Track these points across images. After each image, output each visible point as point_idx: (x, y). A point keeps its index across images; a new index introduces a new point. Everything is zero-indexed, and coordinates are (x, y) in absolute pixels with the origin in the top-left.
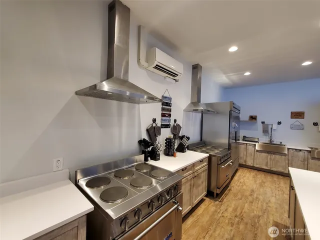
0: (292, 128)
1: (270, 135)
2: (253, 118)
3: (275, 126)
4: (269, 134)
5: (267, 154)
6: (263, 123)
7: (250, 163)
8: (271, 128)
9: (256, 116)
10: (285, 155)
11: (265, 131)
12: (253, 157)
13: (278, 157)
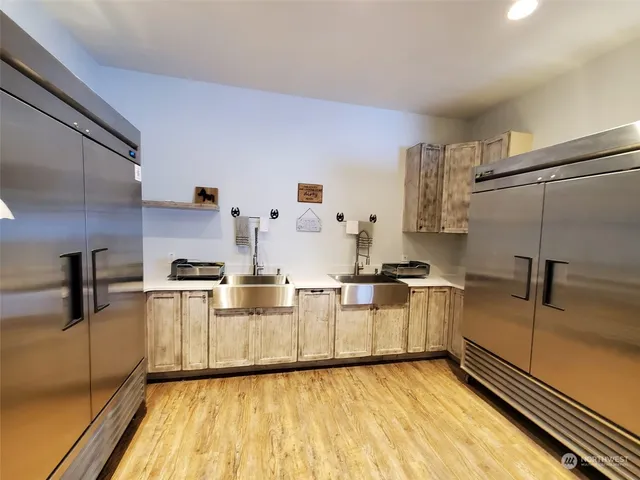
0: (299, 228)
1: (254, 253)
2: (206, 196)
3: (266, 223)
4: (250, 246)
5: (247, 317)
6: (235, 213)
7: (195, 362)
8: (256, 230)
9: (216, 190)
10: (289, 310)
11: (241, 240)
12: (203, 338)
13: (274, 319)
